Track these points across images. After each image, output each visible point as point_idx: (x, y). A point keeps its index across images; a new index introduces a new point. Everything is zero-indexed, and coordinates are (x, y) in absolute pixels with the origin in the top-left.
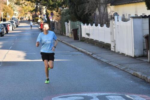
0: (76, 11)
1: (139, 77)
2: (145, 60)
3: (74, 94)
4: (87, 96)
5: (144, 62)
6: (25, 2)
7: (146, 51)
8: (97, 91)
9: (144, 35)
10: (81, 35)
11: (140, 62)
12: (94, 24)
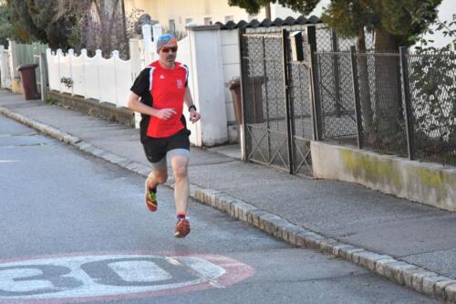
0: (30, 11)
1: (210, 205)
2: (231, 154)
3: (14, 261)
4: (54, 266)
5: (228, 159)
7: (234, 128)
8: (83, 251)
9: (228, 82)
10: (48, 85)
11: (218, 160)
12: (84, 52)
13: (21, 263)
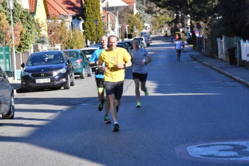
0: (233, 22)
6: (160, 10)
13: (223, 143)
